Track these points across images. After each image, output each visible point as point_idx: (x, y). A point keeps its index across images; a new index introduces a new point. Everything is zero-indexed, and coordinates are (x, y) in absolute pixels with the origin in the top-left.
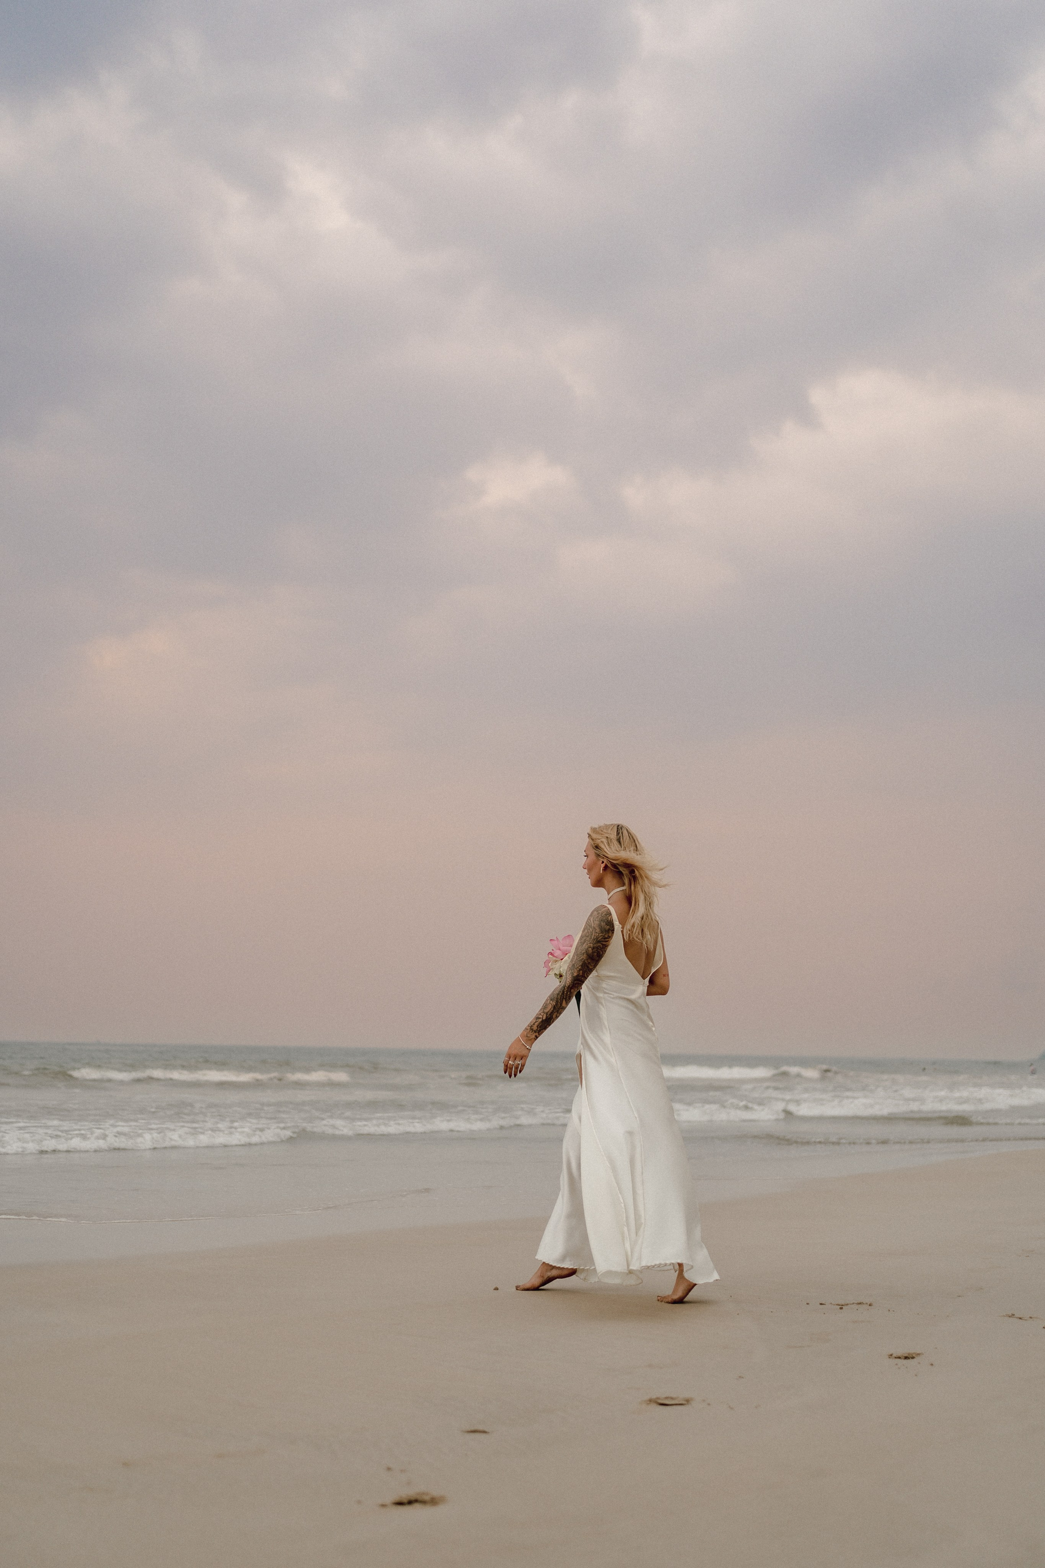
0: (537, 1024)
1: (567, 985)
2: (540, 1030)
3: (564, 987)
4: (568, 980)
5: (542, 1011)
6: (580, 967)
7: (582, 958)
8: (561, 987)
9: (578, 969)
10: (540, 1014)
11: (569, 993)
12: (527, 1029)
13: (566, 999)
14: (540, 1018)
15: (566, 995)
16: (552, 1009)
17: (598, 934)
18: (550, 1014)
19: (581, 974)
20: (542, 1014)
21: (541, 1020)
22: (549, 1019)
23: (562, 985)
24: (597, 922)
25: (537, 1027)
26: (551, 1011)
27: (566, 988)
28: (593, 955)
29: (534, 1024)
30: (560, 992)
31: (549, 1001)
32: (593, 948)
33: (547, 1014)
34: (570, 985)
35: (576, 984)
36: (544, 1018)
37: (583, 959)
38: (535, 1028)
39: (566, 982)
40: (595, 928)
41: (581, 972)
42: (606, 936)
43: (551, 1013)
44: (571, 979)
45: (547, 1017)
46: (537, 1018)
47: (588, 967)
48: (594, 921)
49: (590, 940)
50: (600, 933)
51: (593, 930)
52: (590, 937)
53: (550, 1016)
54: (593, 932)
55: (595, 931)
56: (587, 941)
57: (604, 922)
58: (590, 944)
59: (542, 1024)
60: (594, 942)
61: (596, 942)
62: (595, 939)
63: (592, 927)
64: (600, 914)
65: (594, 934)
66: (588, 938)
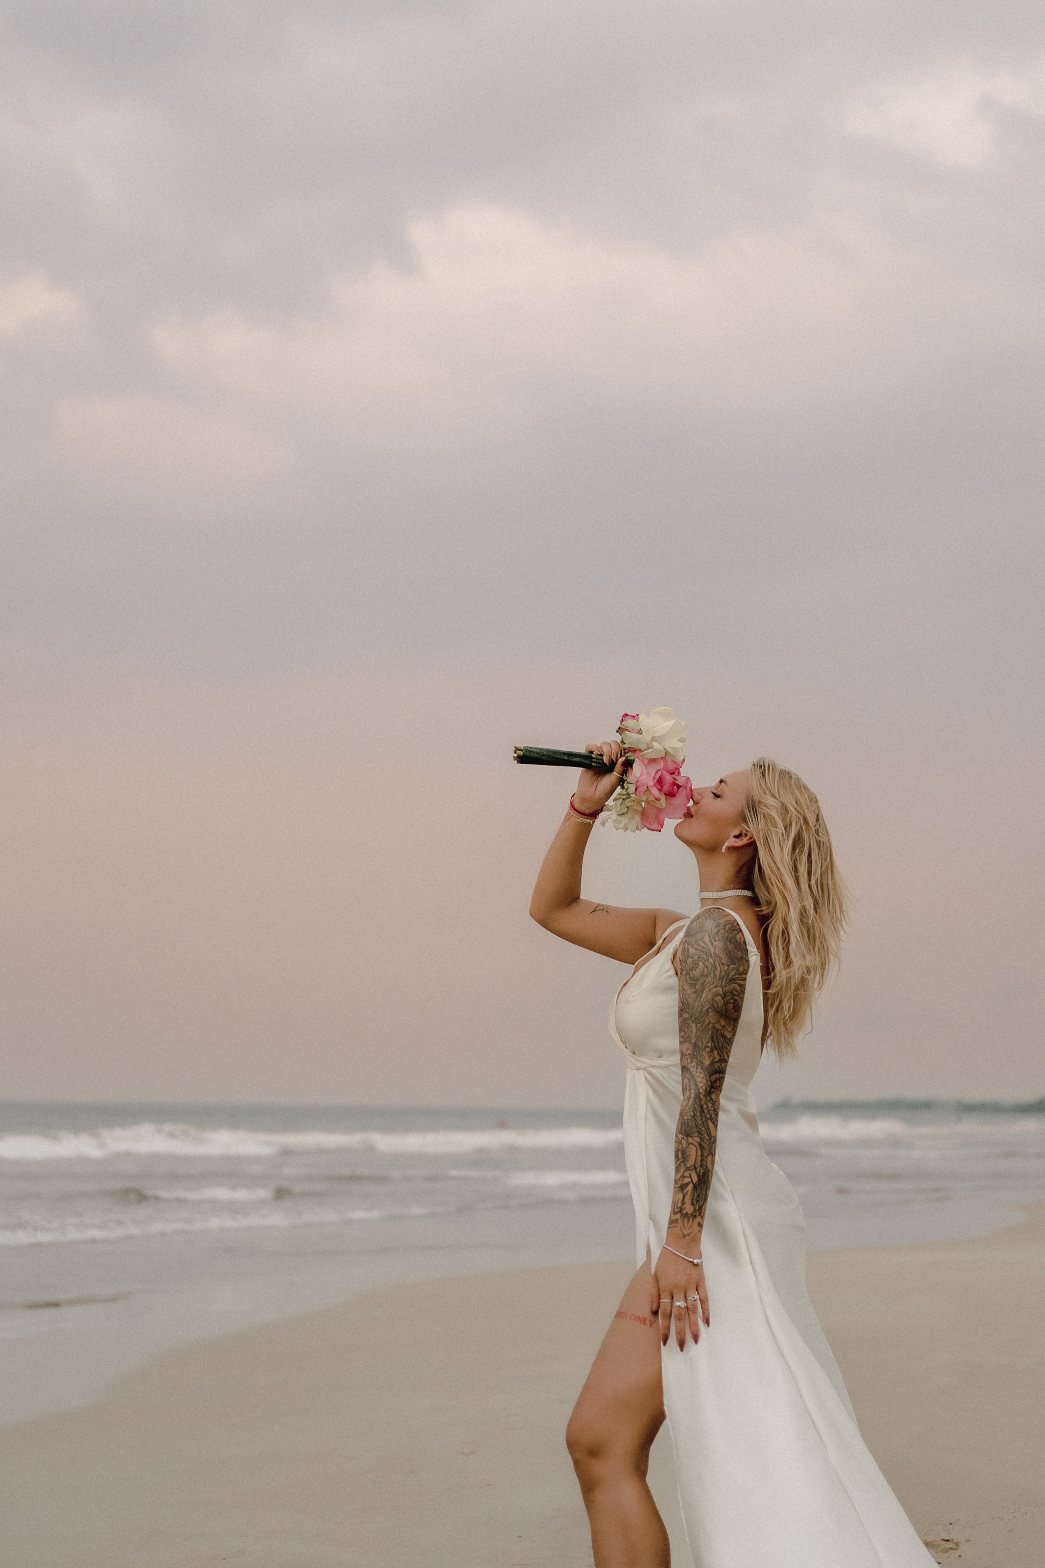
0: (688, 1199)
1: (701, 1091)
2: (700, 1208)
3: (698, 1096)
4: (699, 1079)
5: (683, 1169)
6: (709, 1045)
7: (707, 1021)
8: (692, 1100)
9: (708, 1049)
10: (683, 1177)
11: (710, 1105)
12: (676, 1221)
13: (711, 1119)
14: (688, 1184)
15: (708, 1111)
16: (699, 1153)
17: (726, 967)
18: (701, 1166)
19: (717, 1058)
20: (687, 1174)
21: (690, 1187)
22: (704, 1176)
23: (693, 1095)
24: (719, 944)
25: (692, 1204)
26: (699, 1158)
27: (702, 1097)
28: (726, 1009)
29: (683, 1203)
30: (695, 1109)
31: (684, 1142)
32: (724, 995)
33: (695, 1168)
34: (706, 1088)
35: (715, 1082)
36: (695, 1179)
37: (710, 1023)
38: (689, 1208)
39: (697, 1085)
40: (718, 957)
41: (715, 1052)
42: (741, 969)
43: (702, 1160)
44: (702, 1075)
45: (699, 1176)
46: (682, 1187)
47: (724, 1037)
48: (713, 941)
49: (715, 981)
50: (730, 965)
51: (717, 961)
52: (712, 976)
53: (702, 1171)
54: (717, 965)
55: (720, 962)
56: (709, 984)
57: (732, 944)
58: (716, 988)
59: (698, 1193)
60: (722, 983)
61: (726, 982)
62: (723, 976)
63: (711, 953)
64: (721, 927)
65: (719, 968)
66: (710, 978)
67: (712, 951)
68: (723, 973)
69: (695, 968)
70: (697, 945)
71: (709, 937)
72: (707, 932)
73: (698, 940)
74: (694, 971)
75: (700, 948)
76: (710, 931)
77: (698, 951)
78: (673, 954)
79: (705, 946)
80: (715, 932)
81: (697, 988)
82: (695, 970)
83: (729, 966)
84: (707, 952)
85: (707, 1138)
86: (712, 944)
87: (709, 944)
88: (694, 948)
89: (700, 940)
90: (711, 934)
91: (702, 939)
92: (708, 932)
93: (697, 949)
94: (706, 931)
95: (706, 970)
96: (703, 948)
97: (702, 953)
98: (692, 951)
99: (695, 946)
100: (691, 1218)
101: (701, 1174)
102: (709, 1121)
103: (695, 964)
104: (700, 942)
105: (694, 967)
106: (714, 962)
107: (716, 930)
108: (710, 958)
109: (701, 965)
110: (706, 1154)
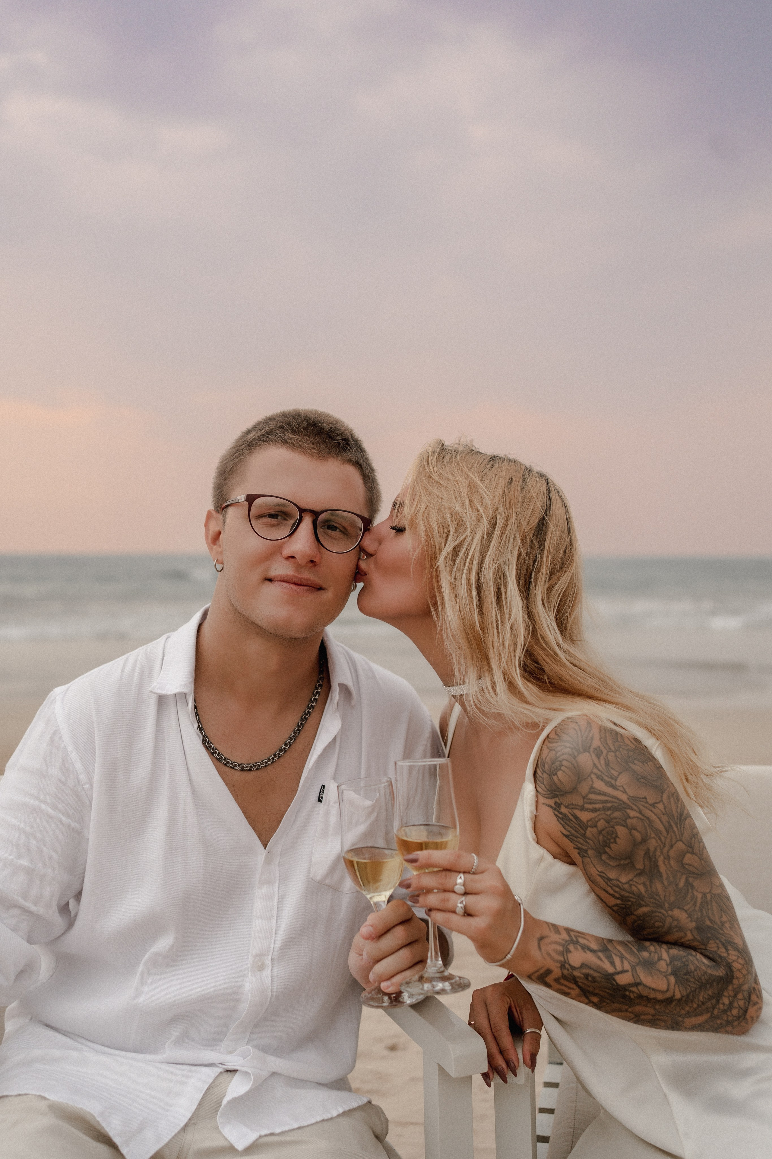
48: (613, 782)
49: (663, 839)
50: (662, 797)
51: (641, 807)
52: (653, 835)
53: (632, 996)
54: (649, 813)
55: (647, 805)
56: (659, 850)
57: (636, 762)
58: (674, 848)
59: (598, 979)
60: (674, 832)
61: (677, 827)
62: (669, 822)
63: (624, 803)
64: (605, 752)
65: (653, 815)
66: (653, 841)
67: (624, 797)
68: (665, 818)
69: (612, 840)
70: (591, 803)
71: (602, 780)
72: (593, 776)
73: (587, 795)
74: (613, 846)
75: (598, 806)
76: (595, 771)
77: (598, 813)
78: (532, 828)
79: (607, 798)
80: (604, 767)
81: (639, 866)
82: (615, 842)
83: (662, 801)
84: (616, 805)
85: (683, 1012)
86: (614, 787)
87: (610, 791)
88: (587, 810)
89: (589, 793)
90: (599, 773)
91: (592, 790)
92: (595, 774)
93: (594, 810)
94: (589, 775)
95: (636, 834)
96: (606, 802)
97: (609, 813)
98: (584, 816)
99: (587, 806)
100: (561, 958)
101: (627, 993)
102: (709, 1014)
103: (608, 833)
104: (592, 796)
105: (609, 839)
106: (641, 813)
107: (602, 762)
108: (629, 811)
109: (621, 830)
110: (658, 1006)
